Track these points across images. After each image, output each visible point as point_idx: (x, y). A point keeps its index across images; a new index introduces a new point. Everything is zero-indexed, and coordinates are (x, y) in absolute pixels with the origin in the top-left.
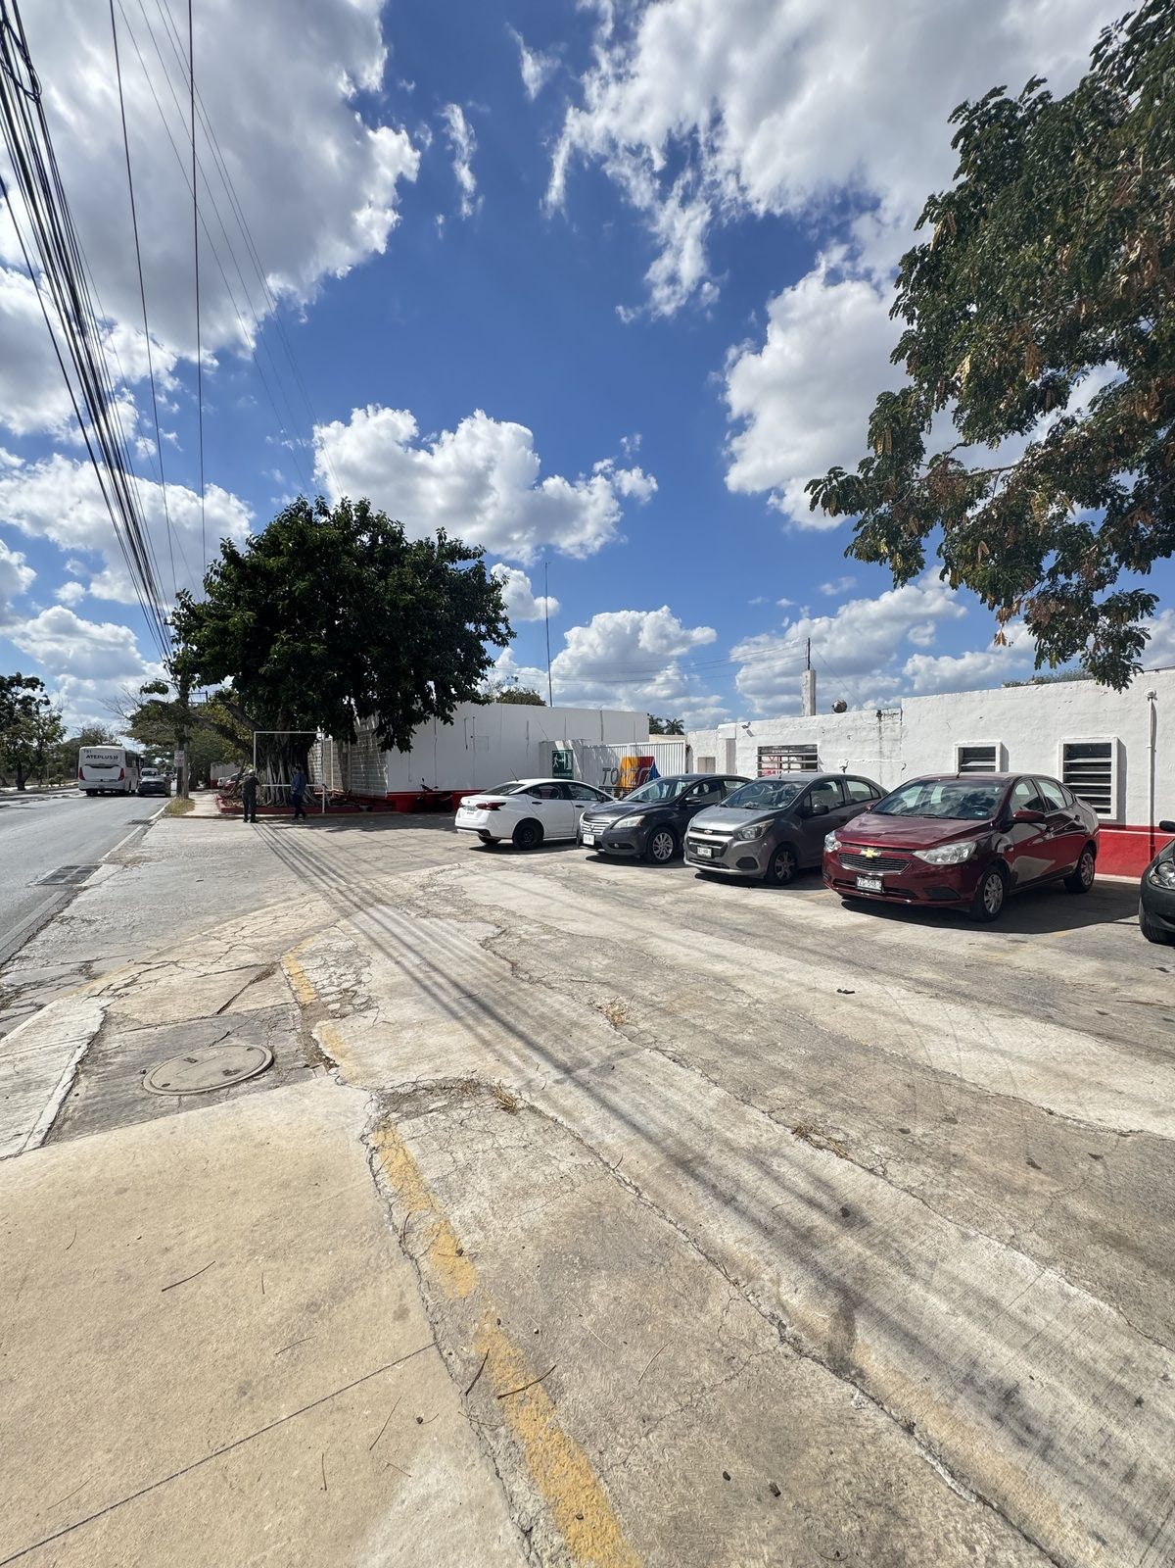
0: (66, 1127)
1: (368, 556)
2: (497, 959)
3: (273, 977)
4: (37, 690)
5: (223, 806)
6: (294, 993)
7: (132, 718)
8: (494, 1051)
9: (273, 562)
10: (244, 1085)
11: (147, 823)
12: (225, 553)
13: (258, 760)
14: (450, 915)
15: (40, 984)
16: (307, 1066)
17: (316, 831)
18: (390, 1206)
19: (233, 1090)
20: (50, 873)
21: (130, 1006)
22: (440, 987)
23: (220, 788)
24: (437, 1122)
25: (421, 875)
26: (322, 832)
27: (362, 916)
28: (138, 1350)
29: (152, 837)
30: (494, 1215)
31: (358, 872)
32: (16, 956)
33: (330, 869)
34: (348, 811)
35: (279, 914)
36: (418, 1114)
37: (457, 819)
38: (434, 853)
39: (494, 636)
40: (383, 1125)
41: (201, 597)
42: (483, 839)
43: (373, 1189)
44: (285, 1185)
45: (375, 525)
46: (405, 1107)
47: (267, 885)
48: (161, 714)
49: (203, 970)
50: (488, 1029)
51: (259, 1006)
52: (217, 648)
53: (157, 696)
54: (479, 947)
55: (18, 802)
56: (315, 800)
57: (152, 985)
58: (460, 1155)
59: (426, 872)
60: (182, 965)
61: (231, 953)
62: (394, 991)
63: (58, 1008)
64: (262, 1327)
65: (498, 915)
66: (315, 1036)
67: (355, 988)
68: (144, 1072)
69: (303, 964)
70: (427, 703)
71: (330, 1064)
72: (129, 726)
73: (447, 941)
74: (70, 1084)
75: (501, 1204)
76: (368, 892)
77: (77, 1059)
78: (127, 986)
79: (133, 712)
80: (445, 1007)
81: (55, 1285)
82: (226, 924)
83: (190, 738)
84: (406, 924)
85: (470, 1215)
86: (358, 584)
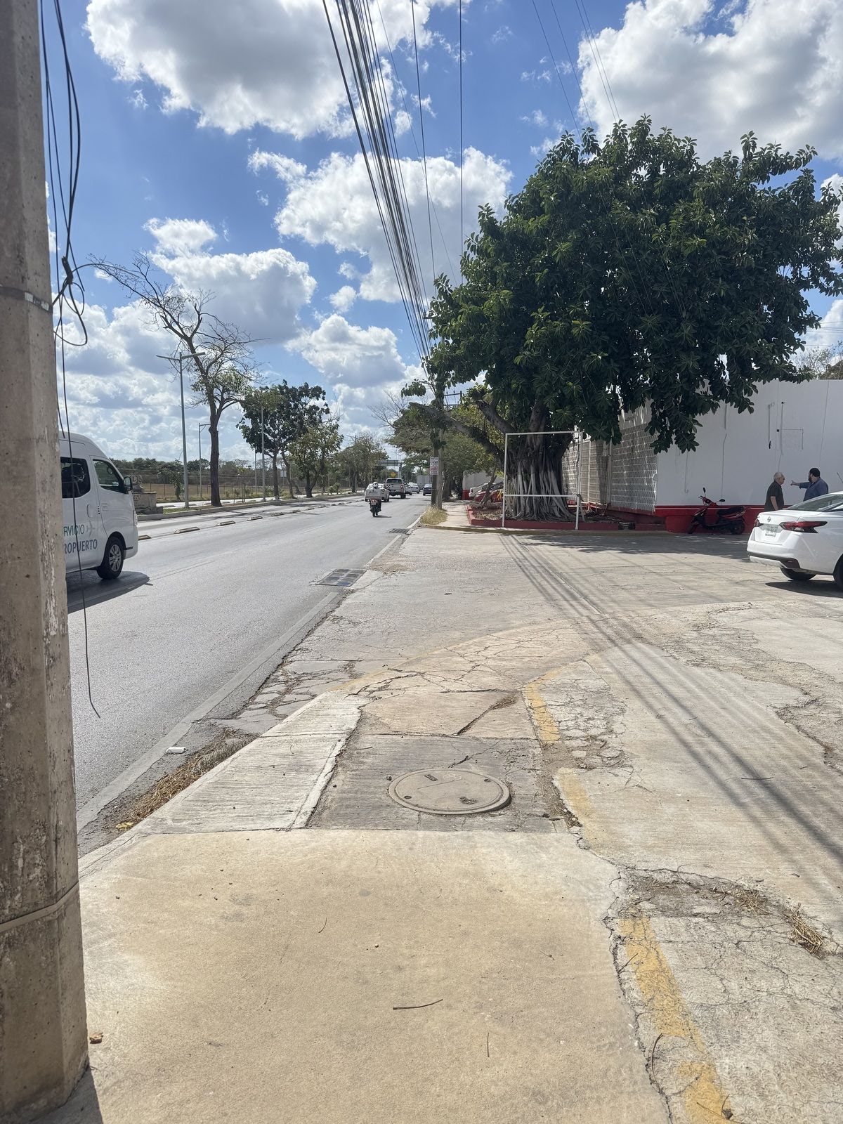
0: (325, 815)
1: (646, 195)
2: (802, 736)
3: (514, 706)
4: (320, 399)
5: (473, 517)
6: (536, 728)
7: (395, 425)
8: (793, 861)
9: (532, 224)
10: (480, 819)
11: (404, 532)
12: (482, 223)
13: (509, 466)
14: (733, 668)
15: (314, 676)
16: (546, 816)
17: (568, 549)
18: (637, 1016)
19: (469, 821)
20: (327, 574)
21: (381, 710)
22: (716, 758)
23: (472, 498)
24: (703, 932)
25: (697, 612)
26: (574, 551)
27: (616, 653)
28: (370, 1058)
29: (409, 547)
30: (781, 1085)
31: (614, 601)
32: (299, 647)
33: (582, 594)
34: (606, 528)
35: (522, 639)
36: (677, 913)
37: (750, 542)
38: (714, 585)
39: (822, 280)
40: (631, 912)
41: (457, 281)
42: (787, 572)
43: (616, 987)
44: (517, 944)
45: (656, 151)
46: (662, 899)
47: (513, 605)
48: (418, 418)
49: (447, 686)
50: (784, 829)
51: (498, 735)
52: (472, 338)
53: (415, 399)
54: (776, 717)
55: (306, 508)
56: (567, 514)
57: (401, 693)
58: (733, 986)
59: (701, 609)
60: (428, 677)
61: (474, 673)
62: (653, 750)
63: (326, 700)
64: (485, 1093)
65: (805, 677)
66: (556, 783)
67: (605, 737)
68: (390, 779)
69: (545, 697)
70: (717, 385)
71: (573, 822)
72: (391, 432)
73: (728, 700)
74: (330, 774)
75: (793, 1075)
76: (625, 625)
77: (336, 752)
78: (380, 689)
79: (396, 418)
80: (722, 785)
81: (308, 963)
82: (470, 642)
83: (444, 443)
84: (674, 671)
85: (745, 1071)
86: (632, 236)
